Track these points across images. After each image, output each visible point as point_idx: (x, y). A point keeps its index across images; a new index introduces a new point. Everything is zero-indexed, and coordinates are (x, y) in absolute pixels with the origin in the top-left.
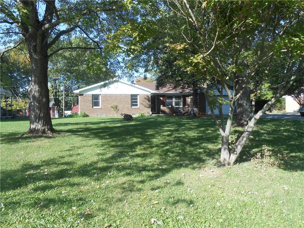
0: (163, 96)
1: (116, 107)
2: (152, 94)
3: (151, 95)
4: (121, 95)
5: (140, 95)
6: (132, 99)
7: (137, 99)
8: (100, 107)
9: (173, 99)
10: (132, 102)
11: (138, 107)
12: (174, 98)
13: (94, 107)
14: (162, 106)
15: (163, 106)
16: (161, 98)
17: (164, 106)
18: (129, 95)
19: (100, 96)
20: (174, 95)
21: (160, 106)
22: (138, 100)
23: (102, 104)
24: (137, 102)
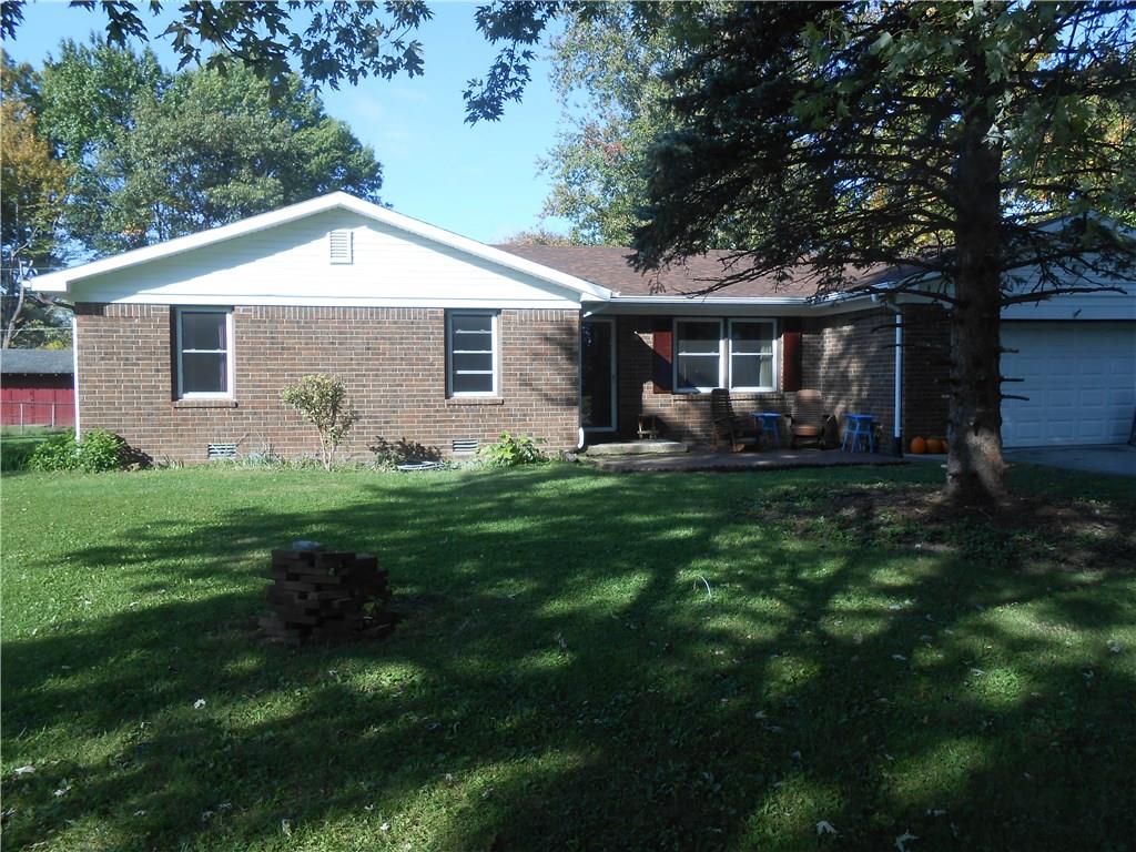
0: (659, 320)
1: (334, 399)
2: (587, 305)
3: (582, 312)
4: (375, 311)
5: (511, 311)
6: (452, 341)
7: (486, 342)
8: (228, 396)
9: (722, 343)
10: (453, 363)
11: (493, 395)
12: (726, 336)
13: (190, 397)
14: (648, 387)
15: (656, 384)
16: (648, 339)
17: (664, 386)
18: (433, 310)
19: (229, 318)
20: (726, 318)
21: (641, 390)
22: (496, 351)
23: (240, 371)
24: (486, 362)
